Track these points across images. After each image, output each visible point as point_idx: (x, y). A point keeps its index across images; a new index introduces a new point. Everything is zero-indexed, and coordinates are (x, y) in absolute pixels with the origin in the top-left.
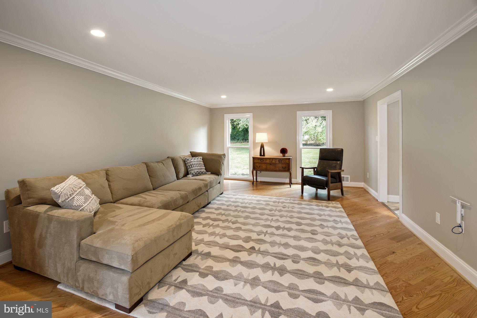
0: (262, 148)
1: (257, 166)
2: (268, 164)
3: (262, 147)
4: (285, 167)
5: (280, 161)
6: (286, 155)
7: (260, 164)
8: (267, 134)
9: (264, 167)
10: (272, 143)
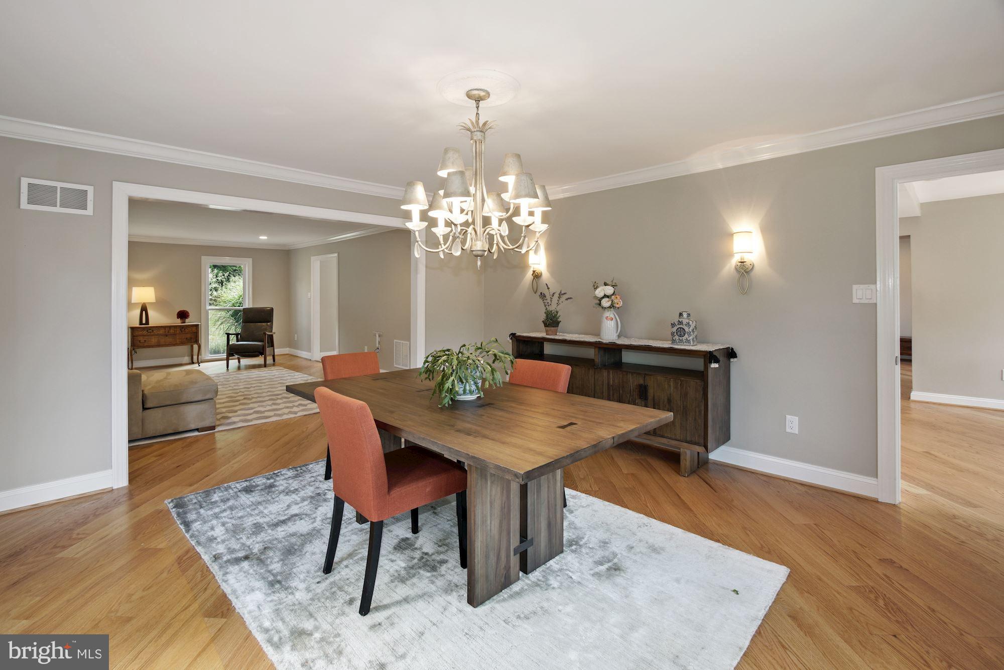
0: (144, 312)
1: (140, 341)
2: (162, 335)
3: (144, 309)
4: (191, 338)
5: (183, 330)
6: (187, 320)
7: (146, 337)
8: (155, 289)
9: (153, 341)
10: (160, 303)
